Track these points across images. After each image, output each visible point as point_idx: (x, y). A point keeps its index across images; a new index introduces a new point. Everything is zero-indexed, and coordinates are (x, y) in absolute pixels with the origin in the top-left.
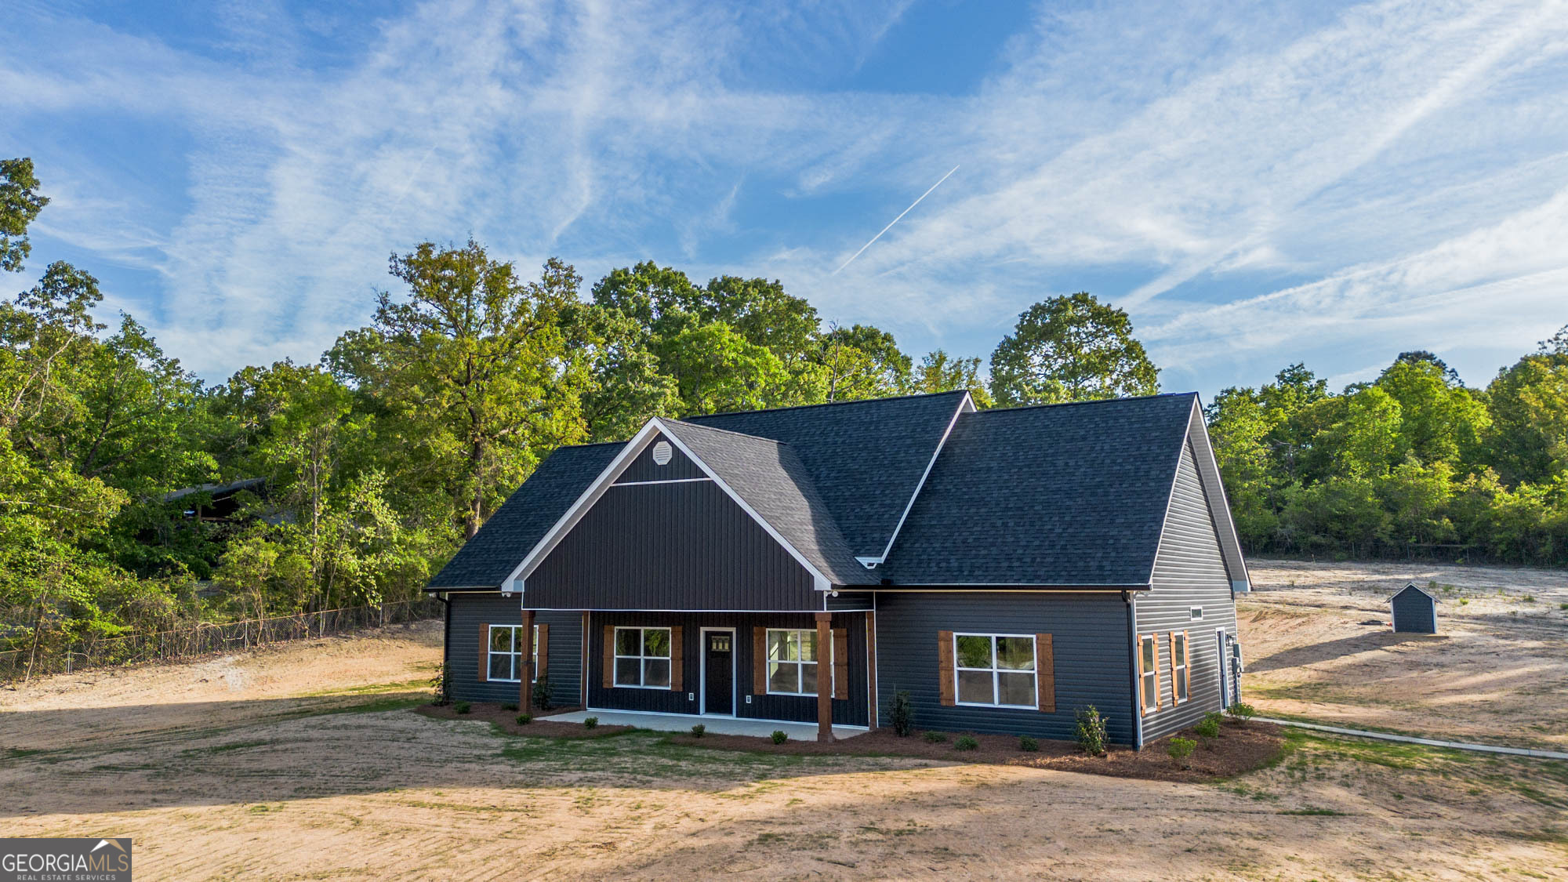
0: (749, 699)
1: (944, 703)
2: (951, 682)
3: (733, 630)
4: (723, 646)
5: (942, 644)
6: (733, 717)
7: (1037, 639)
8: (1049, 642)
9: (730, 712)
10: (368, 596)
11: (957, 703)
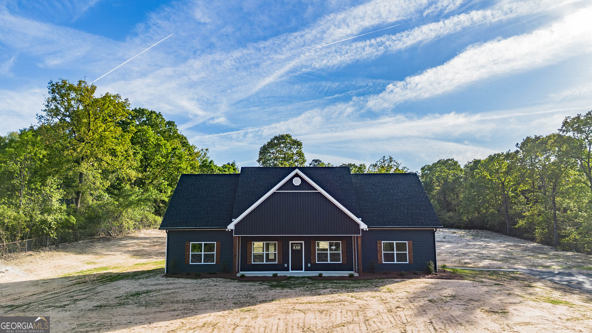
0: (309, 265)
1: (379, 263)
2: (381, 256)
3: (303, 242)
5: (378, 245)
7: (408, 243)
8: (412, 243)
9: (302, 270)
10: (50, 233)
11: (383, 262)
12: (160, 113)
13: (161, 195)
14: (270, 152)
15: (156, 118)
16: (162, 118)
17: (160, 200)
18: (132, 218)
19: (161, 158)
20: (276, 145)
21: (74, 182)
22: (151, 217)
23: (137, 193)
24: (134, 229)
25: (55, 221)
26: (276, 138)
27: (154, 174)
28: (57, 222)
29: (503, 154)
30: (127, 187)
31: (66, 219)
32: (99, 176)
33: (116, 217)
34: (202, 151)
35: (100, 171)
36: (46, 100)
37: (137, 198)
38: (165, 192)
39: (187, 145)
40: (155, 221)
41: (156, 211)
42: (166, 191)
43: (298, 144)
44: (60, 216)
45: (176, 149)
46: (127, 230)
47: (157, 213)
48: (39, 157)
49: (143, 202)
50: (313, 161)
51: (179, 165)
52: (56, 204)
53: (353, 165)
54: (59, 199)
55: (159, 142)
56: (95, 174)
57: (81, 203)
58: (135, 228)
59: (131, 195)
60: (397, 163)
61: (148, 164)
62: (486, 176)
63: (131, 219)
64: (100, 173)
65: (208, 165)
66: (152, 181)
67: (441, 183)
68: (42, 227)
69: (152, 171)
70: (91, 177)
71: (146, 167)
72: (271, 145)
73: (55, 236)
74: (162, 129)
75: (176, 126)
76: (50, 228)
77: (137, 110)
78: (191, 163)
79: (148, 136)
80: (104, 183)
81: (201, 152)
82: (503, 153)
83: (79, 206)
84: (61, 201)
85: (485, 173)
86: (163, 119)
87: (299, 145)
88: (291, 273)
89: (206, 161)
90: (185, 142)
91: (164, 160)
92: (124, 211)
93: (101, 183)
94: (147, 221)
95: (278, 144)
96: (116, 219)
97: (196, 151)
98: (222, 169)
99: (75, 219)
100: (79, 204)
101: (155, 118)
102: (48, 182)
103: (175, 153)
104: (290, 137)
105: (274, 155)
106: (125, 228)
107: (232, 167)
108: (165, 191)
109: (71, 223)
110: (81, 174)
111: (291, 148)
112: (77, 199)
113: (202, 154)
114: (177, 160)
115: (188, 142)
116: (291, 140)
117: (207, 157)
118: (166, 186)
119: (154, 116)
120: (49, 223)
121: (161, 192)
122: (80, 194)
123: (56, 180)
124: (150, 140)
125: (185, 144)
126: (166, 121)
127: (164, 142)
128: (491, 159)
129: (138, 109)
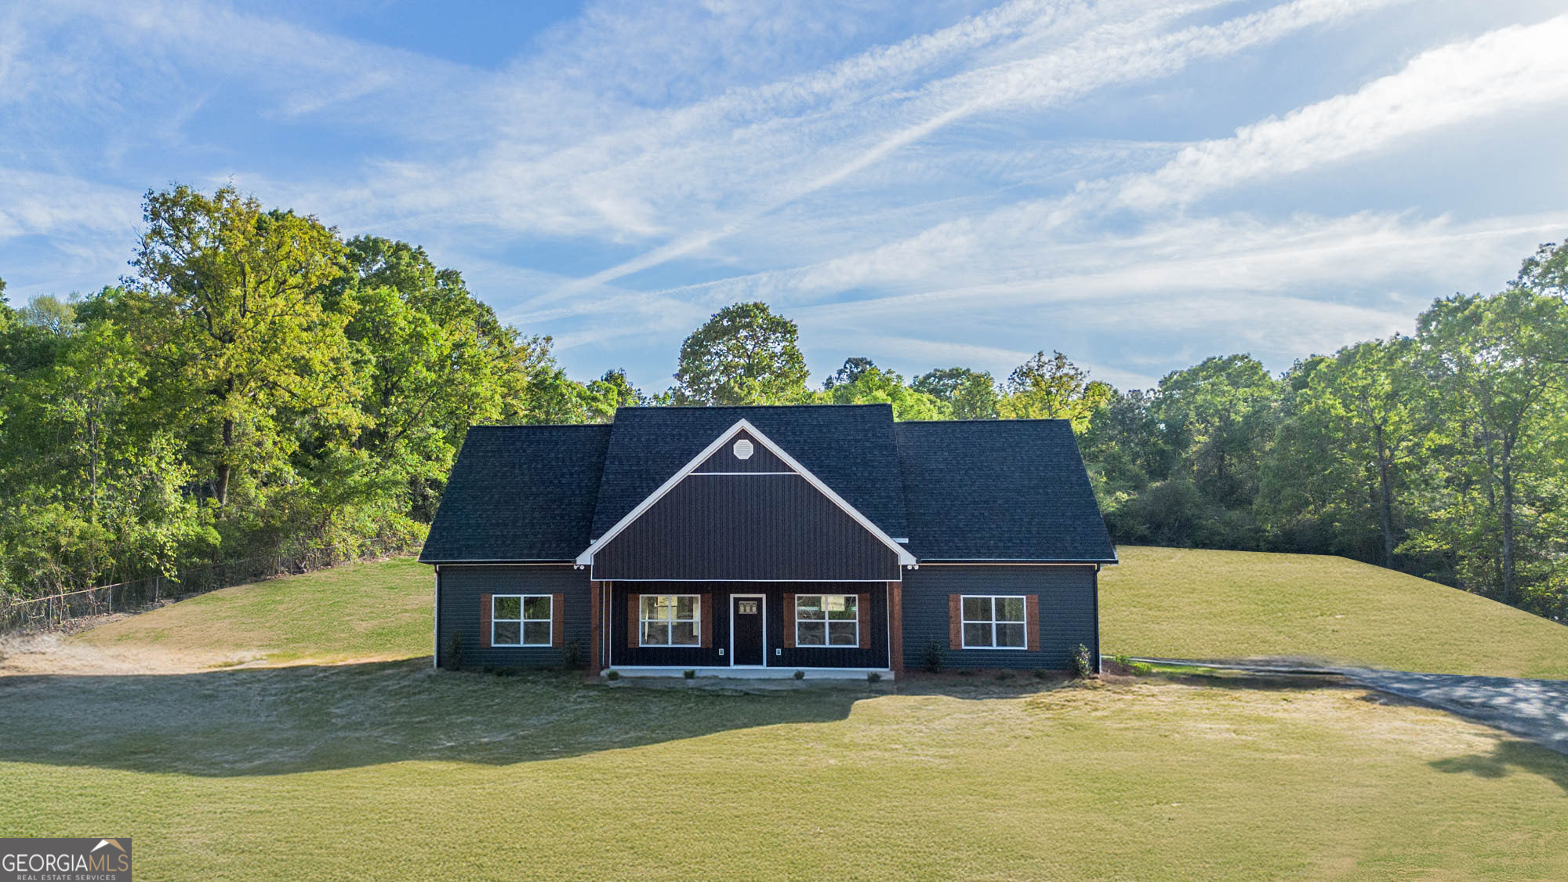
0: (779, 652)
1: (953, 648)
2: (959, 632)
3: (764, 596)
4: (751, 609)
5: (951, 604)
6: (764, 667)
7: (1027, 599)
8: (1036, 601)
9: (761, 664)
10: (162, 568)
11: (964, 647)
12: (420, 248)
13: (428, 468)
14: (709, 353)
15: (410, 263)
16: (425, 261)
17: (427, 480)
18: (354, 529)
19: (424, 370)
20: (725, 331)
21: (212, 441)
22: (405, 525)
23: (367, 467)
24: (360, 556)
25: (173, 541)
26: (726, 313)
27: (408, 411)
28: (178, 541)
29: (1380, 344)
30: (341, 451)
31: (197, 535)
32: (271, 424)
33: (316, 527)
34: (535, 342)
35: (273, 411)
36: (140, 240)
37: (366, 479)
38: (438, 459)
39: (494, 329)
40: (414, 537)
41: (415, 508)
42: (441, 456)
43: (786, 329)
44: (183, 528)
45: (463, 345)
46: (342, 558)
47: (418, 513)
48: (130, 383)
49: (381, 488)
50: (847, 362)
51: (473, 388)
52: (174, 500)
53: (964, 373)
54: (180, 487)
55: (419, 329)
56: (260, 421)
57: (230, 494)
58: (363, 553)
59: (350, 472)
60: (1077, 370)
61: (394, 385)
62: (1333, 406)
63: (353, 531)
64: (272, 417)
65: (551, 384)
66: (405, 431)
67: (1212, 425)
68: (143, 554)
69: (402, 403)
70: (251, 428)
71: (387, 393)
72: (713, 331)
73: (175, 576)
74: (426, 290)
75: (464, 282)
76: (162, 556)
77: (361, 242)
78: (505, 377)
79: (390, 313)
80: (284, 445)
81: (533, 346)
82: (1382, 342)
83: (225, 502)
84: (185, 491)
85: (1329, 399)
86: (430, 264)
87: (789, 332)
88: (734, 670)
89: (544, 372)
90: (487, 323)
91: (434, 376)
92: (335, 513)
93: (275, 443)
94: (394, 535)
95: (732, 331)
96: (316, 531)
97: (518, 343)
98: (588, 393)
99: (218, 536)
100: (225, 495)
101: (409, 265)
102: (152, 446)
103: (461, 356)
104: (763, 310)
105: (722, 358)
106: (338, 555)
107: (614, 387)
108: (438, 456)
109: (209, 545)
110: (228, 424)
111: (766, 340)
112: (220, 486)
113: (534, 350)
114: (467, 376)
115: (495, 322)
116: (768, 318)
117: (549, 360)
118: (441, 444)
119: (405, 255)
120: (161, 546)
121: (429, 458)
122: (226, 471)
123: (173, 441)
124: (395, 323)
125: (487, 328)
126: (436, 270)
127: (432, 327)
128: (1347, 358)
129: (362, 238)
